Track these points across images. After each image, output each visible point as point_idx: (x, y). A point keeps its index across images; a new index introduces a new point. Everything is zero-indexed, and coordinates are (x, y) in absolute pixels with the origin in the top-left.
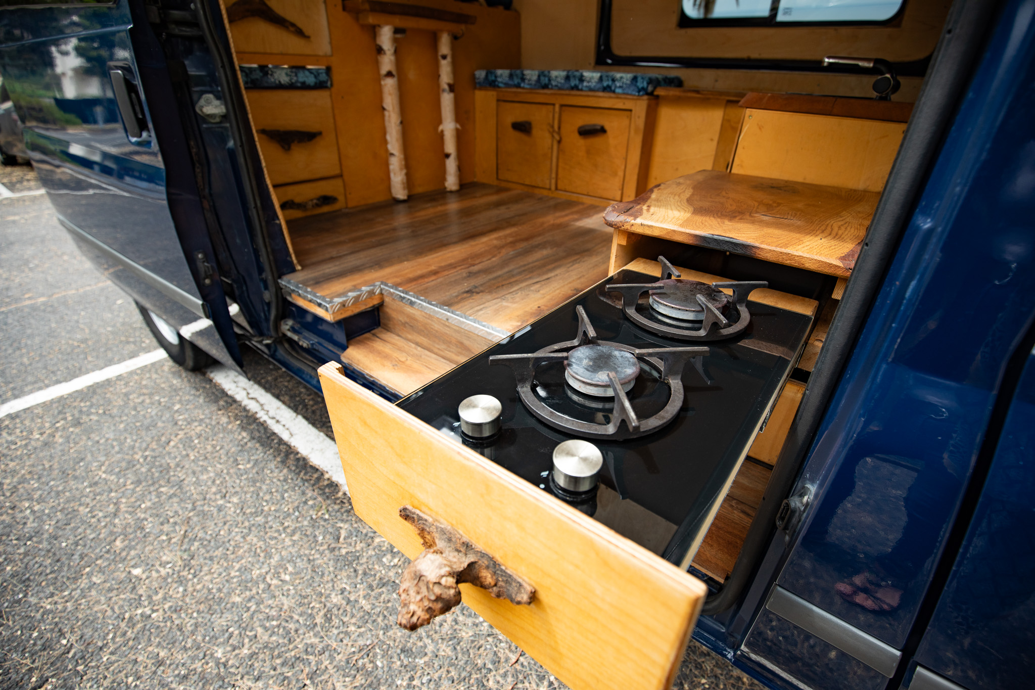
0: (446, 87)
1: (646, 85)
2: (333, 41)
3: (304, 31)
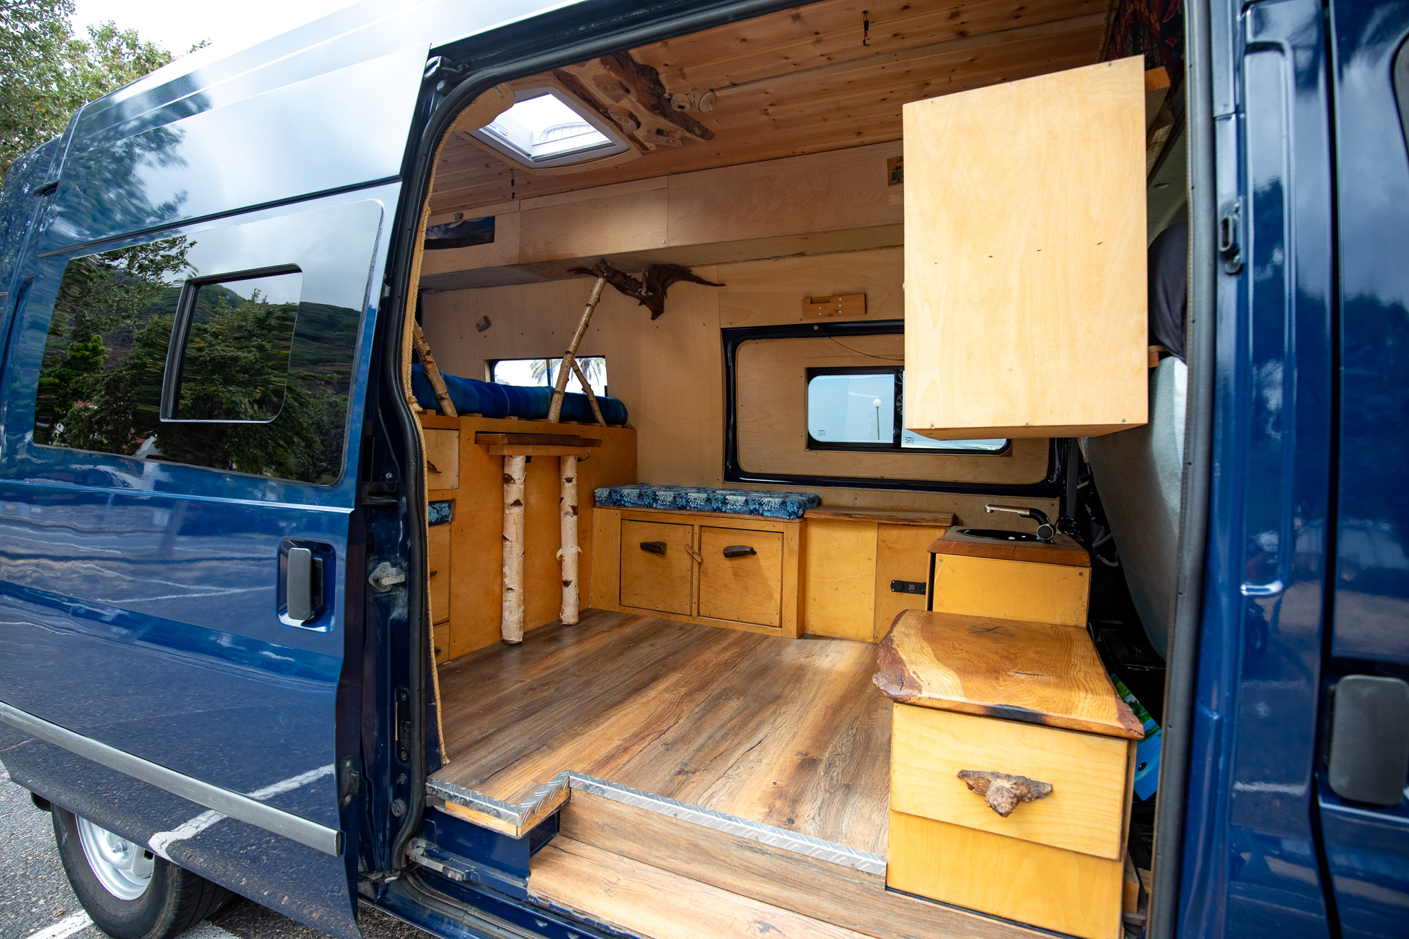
0: (570, 510)
1: (796, 510)
2: (461, 475)
3: (437, 467)
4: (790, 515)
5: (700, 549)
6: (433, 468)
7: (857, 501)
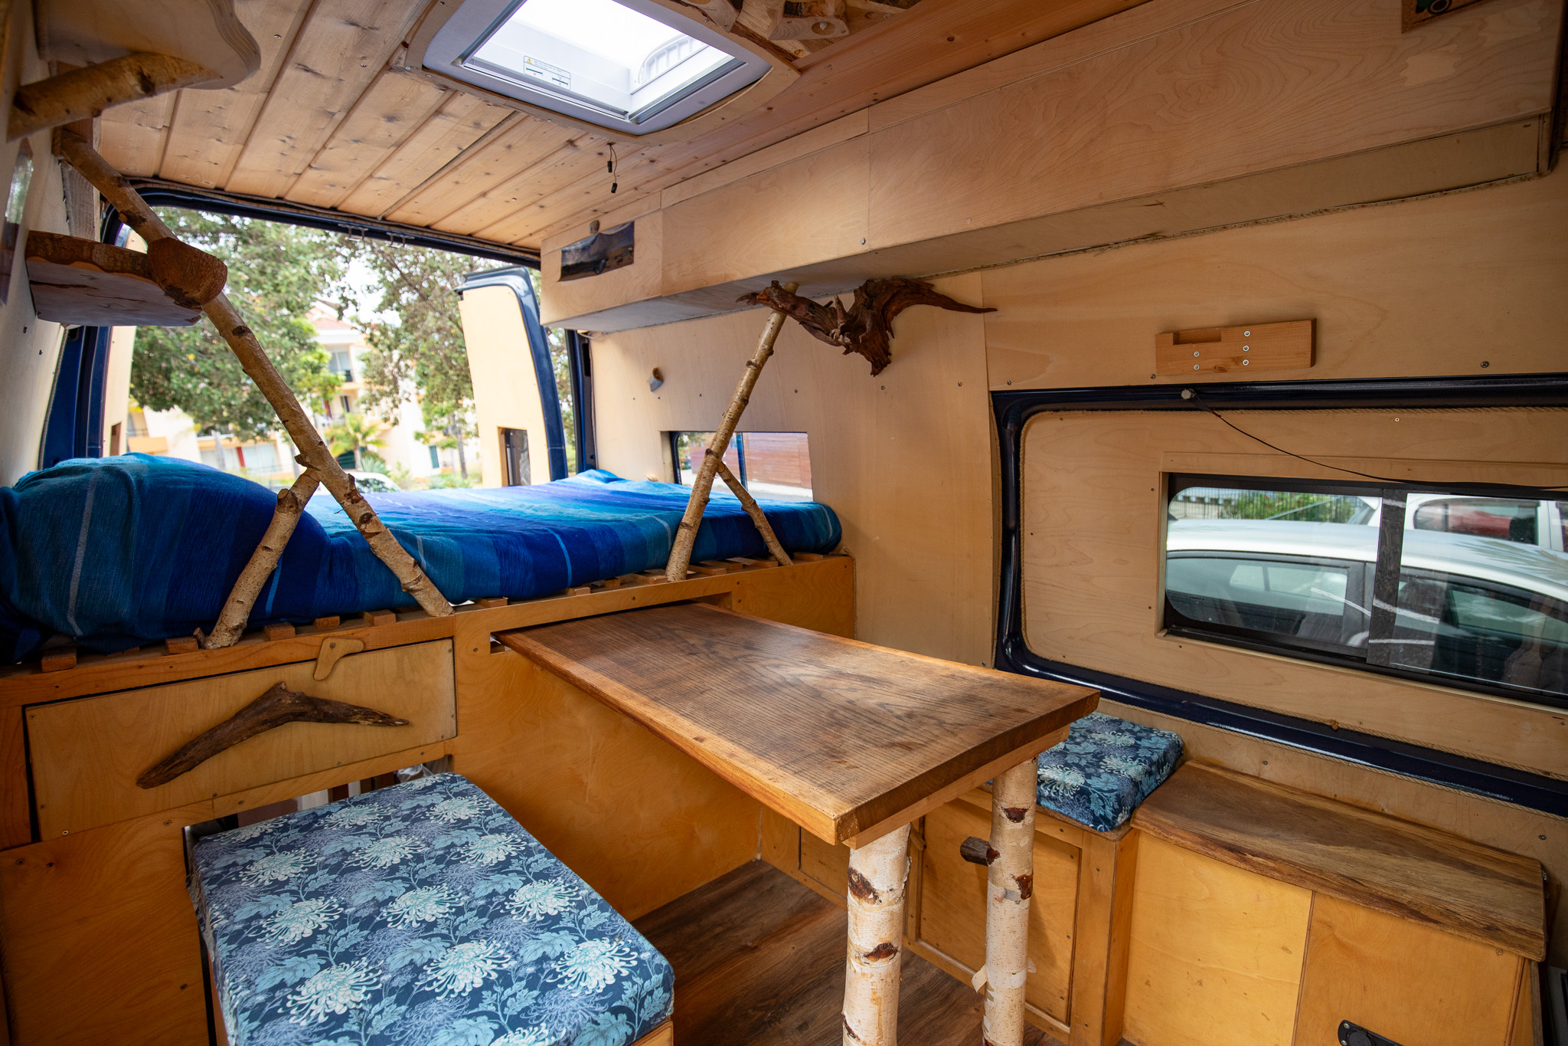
1: (1110, 816)
2: (461, 712)
3: (397, 713)
4: (1096, 821)
6: (385, 720)
7: (1266, 767)
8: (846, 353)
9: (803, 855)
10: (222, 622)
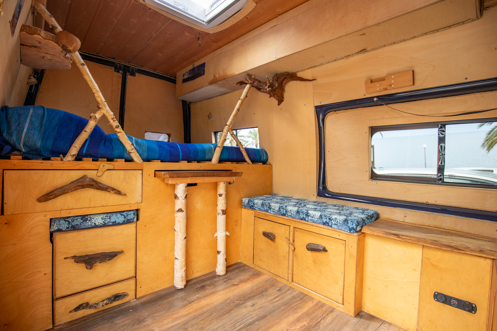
0: (221, 212)
1: (355, 227)
2: (144, 195)
3: (123, 191)
5: (294, 241)
6: (119, 193)
7: (406, 218)
8: (270, 97)
9: (254, 258)
10: (69, 153)
